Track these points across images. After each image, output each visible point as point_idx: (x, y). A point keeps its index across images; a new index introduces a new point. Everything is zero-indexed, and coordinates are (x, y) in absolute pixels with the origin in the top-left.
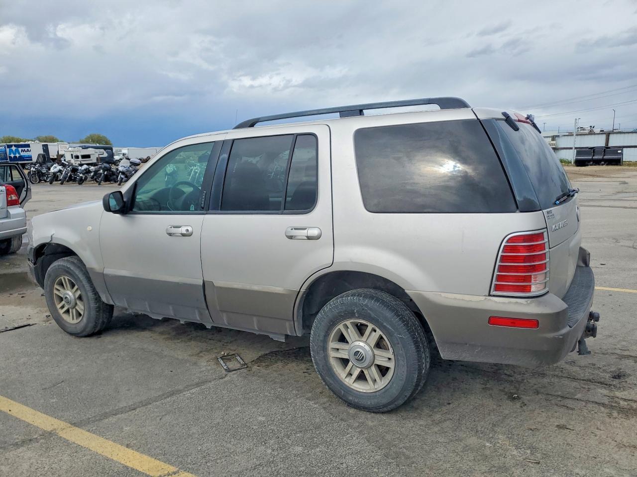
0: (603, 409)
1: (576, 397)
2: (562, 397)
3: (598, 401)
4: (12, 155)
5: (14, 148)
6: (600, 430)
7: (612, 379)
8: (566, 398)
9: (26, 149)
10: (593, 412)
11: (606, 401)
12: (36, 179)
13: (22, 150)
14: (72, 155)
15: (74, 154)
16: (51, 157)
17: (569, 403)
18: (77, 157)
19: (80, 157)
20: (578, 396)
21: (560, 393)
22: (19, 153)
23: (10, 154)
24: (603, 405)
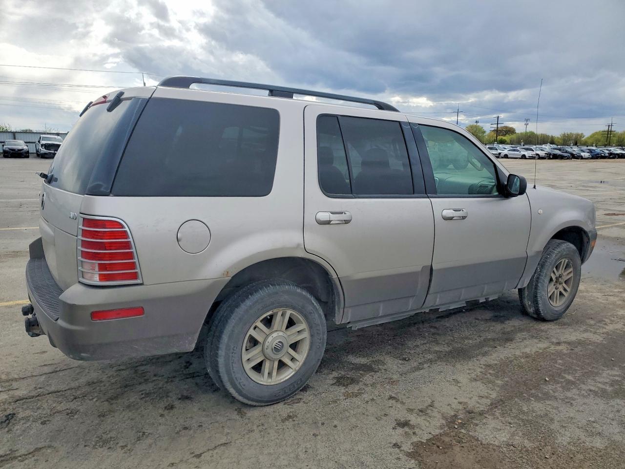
0: (16, 376)
1: (44, 377)
2: (57, 371)
3: (22, 380)
6: (13, 361)
7: (15, 412)
8: (52, 373)
10: (23, 371)
11: (15, 385)
17: (47, 370)
20: (43, 378)
21: (61, 374)
24: (16, 380)
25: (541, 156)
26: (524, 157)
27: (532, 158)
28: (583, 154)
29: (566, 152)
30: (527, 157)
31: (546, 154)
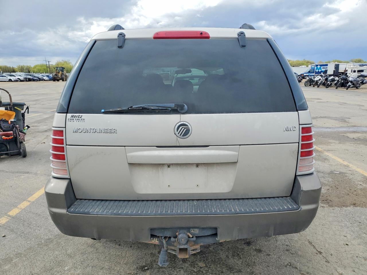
4: (317, 71)
5: (319, 67)
9: (325, 67)
12: (308, 84)
13: (323, 68)
14: (352, 70)
15: (353, 70)
16: (339, 71)
18: (355, 71)
19: (356, 71)
22: (321, 70)
23: (316, 70)
25: (21, 80)
26: (10, 80)
27: (16, 81)
28: (44, 78)
29: (35, 77)
30: (13, 81)
31: (24, 78)
